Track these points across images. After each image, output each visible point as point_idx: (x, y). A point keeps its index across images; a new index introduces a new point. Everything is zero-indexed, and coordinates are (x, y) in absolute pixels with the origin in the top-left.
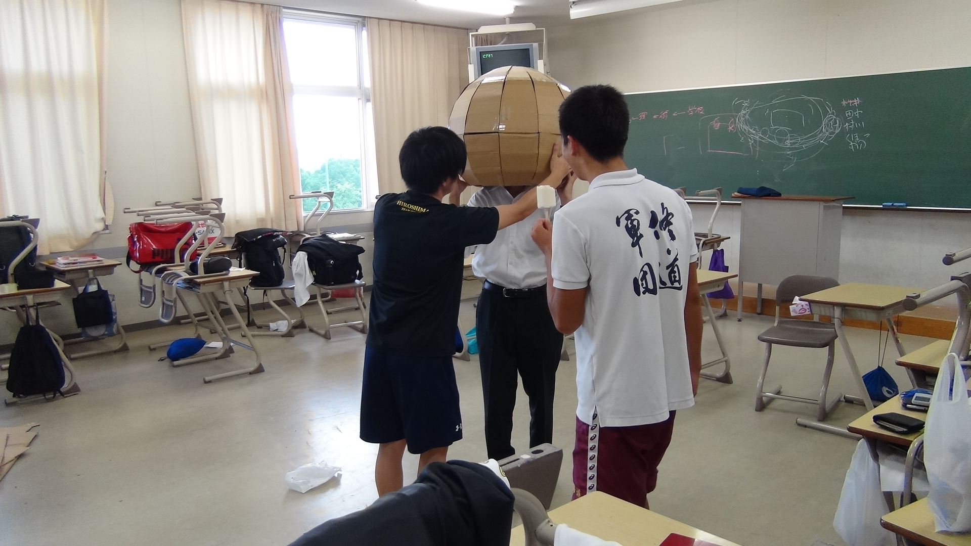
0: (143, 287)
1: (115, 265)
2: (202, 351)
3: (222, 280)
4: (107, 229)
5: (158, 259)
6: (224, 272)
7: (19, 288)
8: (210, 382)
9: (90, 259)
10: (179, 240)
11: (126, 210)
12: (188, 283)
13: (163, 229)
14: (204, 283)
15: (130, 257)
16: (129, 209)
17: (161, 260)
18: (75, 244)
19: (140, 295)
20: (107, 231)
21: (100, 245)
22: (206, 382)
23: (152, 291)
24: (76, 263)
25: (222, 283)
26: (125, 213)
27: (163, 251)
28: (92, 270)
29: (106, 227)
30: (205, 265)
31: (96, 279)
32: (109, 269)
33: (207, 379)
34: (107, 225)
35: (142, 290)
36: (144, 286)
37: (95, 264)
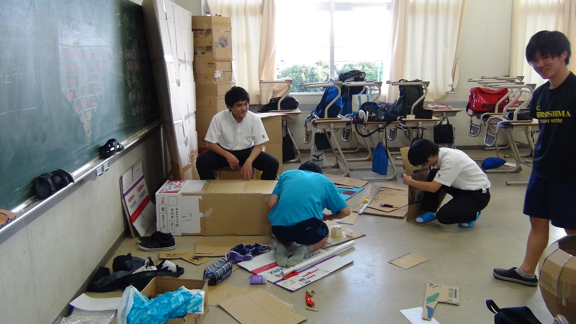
0: (472, 125)
1: (458, 111)
2: (502, 167)
3: (528, 125)
4: (453, 91)
5: (485, 109)
6: (529, 121)
7: (416, 118)
8: (510, 185)
9: (445, 106)
10: (500, 99)
11: (470, 80)
12: (504, 125)
13: (491, 92)
14: (516, 125)
15: (469, 107)
16: (472, 79)
17: (487, 110)
18: (436, 98)
19: (469, 129)
20: (453, 92)
21: (448, 100)
22: (507, 184)
23: (479, 127)
24: (438, 108)
25: (528, 127)
26: (469, 81)
27: (489, 105)
28: (445, 113)
29: (453, 90)
30: (518, 115)
31: (447, 118)
32: (454, 113)
33: (509, 183)
34: (453, 89)
35: (471, 126)
36: (474, 124)
37: (447, 110)
